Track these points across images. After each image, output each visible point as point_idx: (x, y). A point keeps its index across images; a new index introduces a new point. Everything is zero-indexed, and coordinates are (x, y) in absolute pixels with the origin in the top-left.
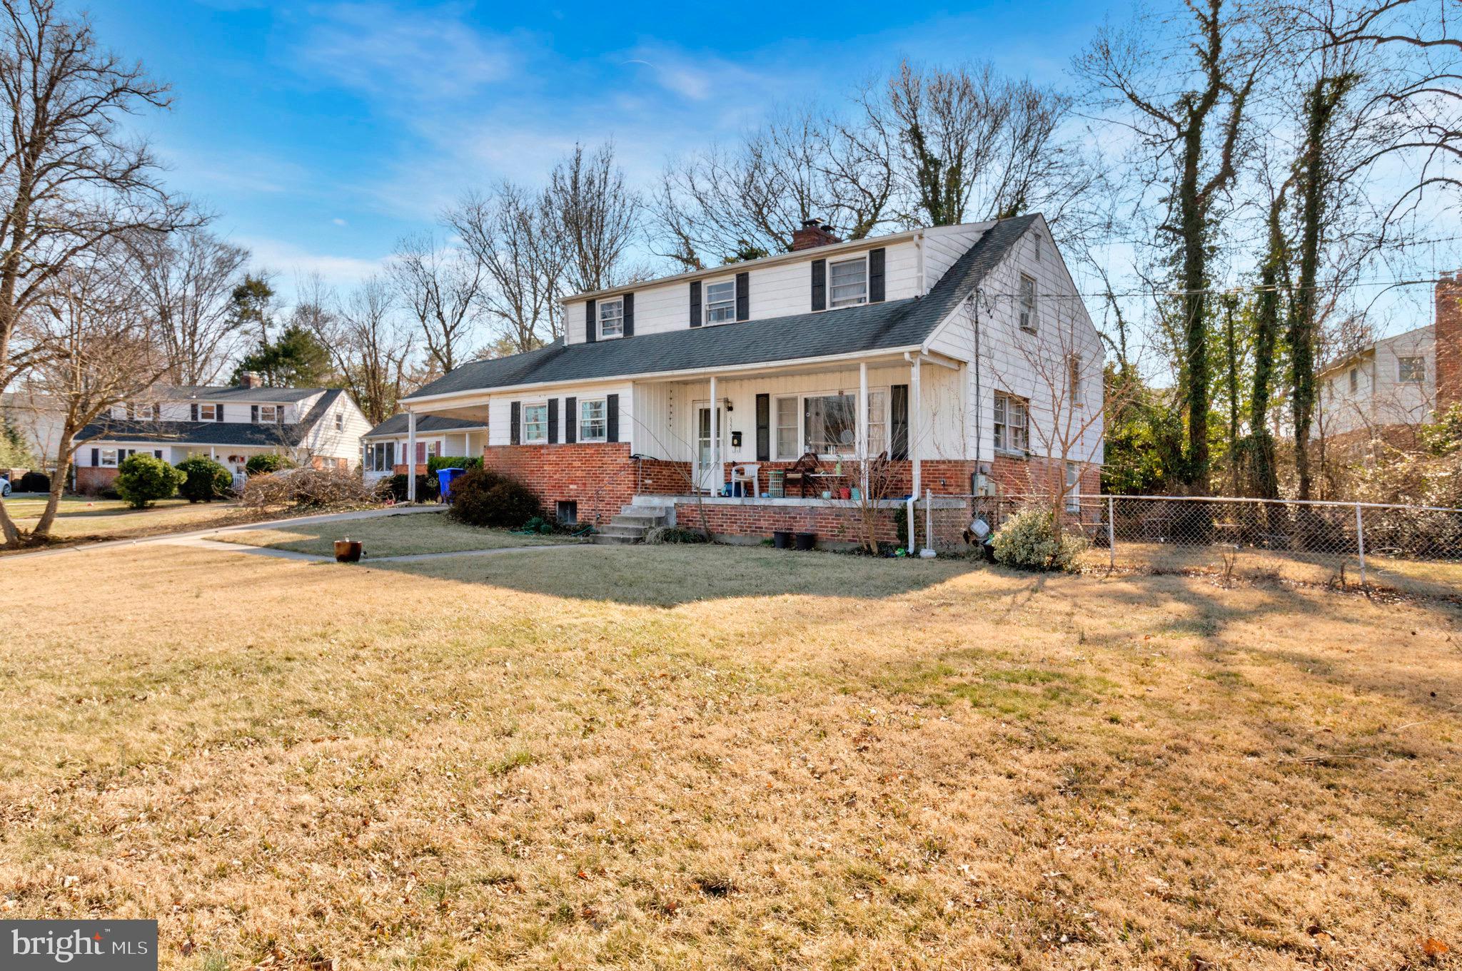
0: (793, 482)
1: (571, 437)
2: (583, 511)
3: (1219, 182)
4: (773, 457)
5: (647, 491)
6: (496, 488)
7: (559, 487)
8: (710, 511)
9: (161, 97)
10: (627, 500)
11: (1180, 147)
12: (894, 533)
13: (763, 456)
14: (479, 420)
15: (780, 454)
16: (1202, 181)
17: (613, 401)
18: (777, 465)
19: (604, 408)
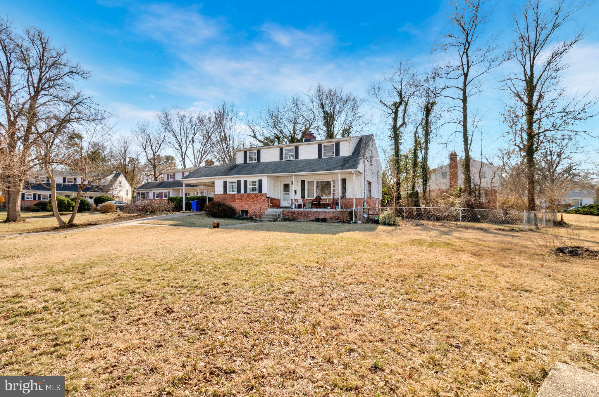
0: (315, 204)
1: (246, 191)
2: (250, 213)
3: (402, 125)
4: (306, 197)
5: (271, 207)
6: (223, 206)
7: (242, 206)
8: (293, 213)
9: (85, 76)
10: (266, 210)
11: (393, 115)
12: (348, 217)
13: (303, 197)
14: (213, 185)
15: (308, 196)
16: (398, 125)
17: (260, 182)
18: (308, 200)
19: (257, 184)
